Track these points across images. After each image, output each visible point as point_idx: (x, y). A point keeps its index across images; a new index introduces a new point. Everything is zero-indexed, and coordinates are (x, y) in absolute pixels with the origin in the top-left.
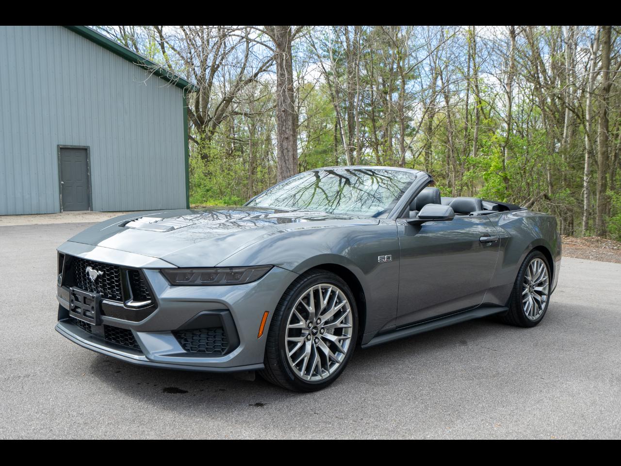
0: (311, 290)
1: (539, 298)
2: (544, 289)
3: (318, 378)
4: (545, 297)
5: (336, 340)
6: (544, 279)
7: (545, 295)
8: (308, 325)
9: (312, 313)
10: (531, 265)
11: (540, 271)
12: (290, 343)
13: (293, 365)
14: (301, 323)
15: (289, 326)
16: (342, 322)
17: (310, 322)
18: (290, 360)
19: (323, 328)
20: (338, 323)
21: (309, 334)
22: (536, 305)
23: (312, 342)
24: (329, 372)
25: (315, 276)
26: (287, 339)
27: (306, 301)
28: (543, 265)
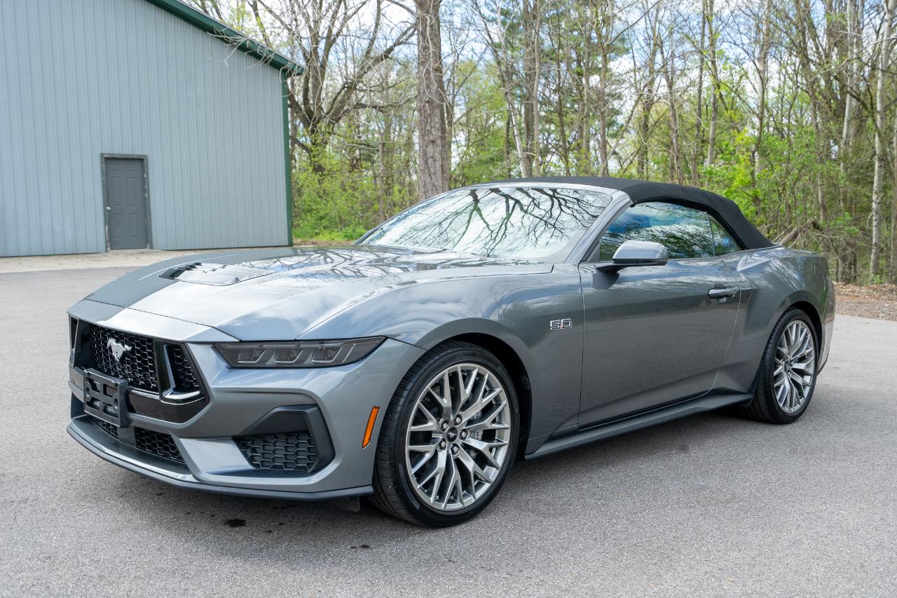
0: (445, 373)
1: (799, 380)
2: (808, 366)
3: (457, 506)
4: (808, 379)
5: (485, 448)
6: (808, 351)
7: (808, 375)
8: (442, 426)
9: (447, 408)
10: (787, 331)
11: (801, 339)
12: (412, 453)
13: (417, 487)
14: (430, 424)
15: (411, 428)
16: (494, 421)
17: (446, 422)
18: (413, 480)
19: (464, 430)
20: (488, 423)
21: (444, 440)
22: (795, 390)
23: (448, 452)
24: (474, 497)
25: (452, 352)
26: (408, 448)
27: (438, 390)
28: (805, 330)
